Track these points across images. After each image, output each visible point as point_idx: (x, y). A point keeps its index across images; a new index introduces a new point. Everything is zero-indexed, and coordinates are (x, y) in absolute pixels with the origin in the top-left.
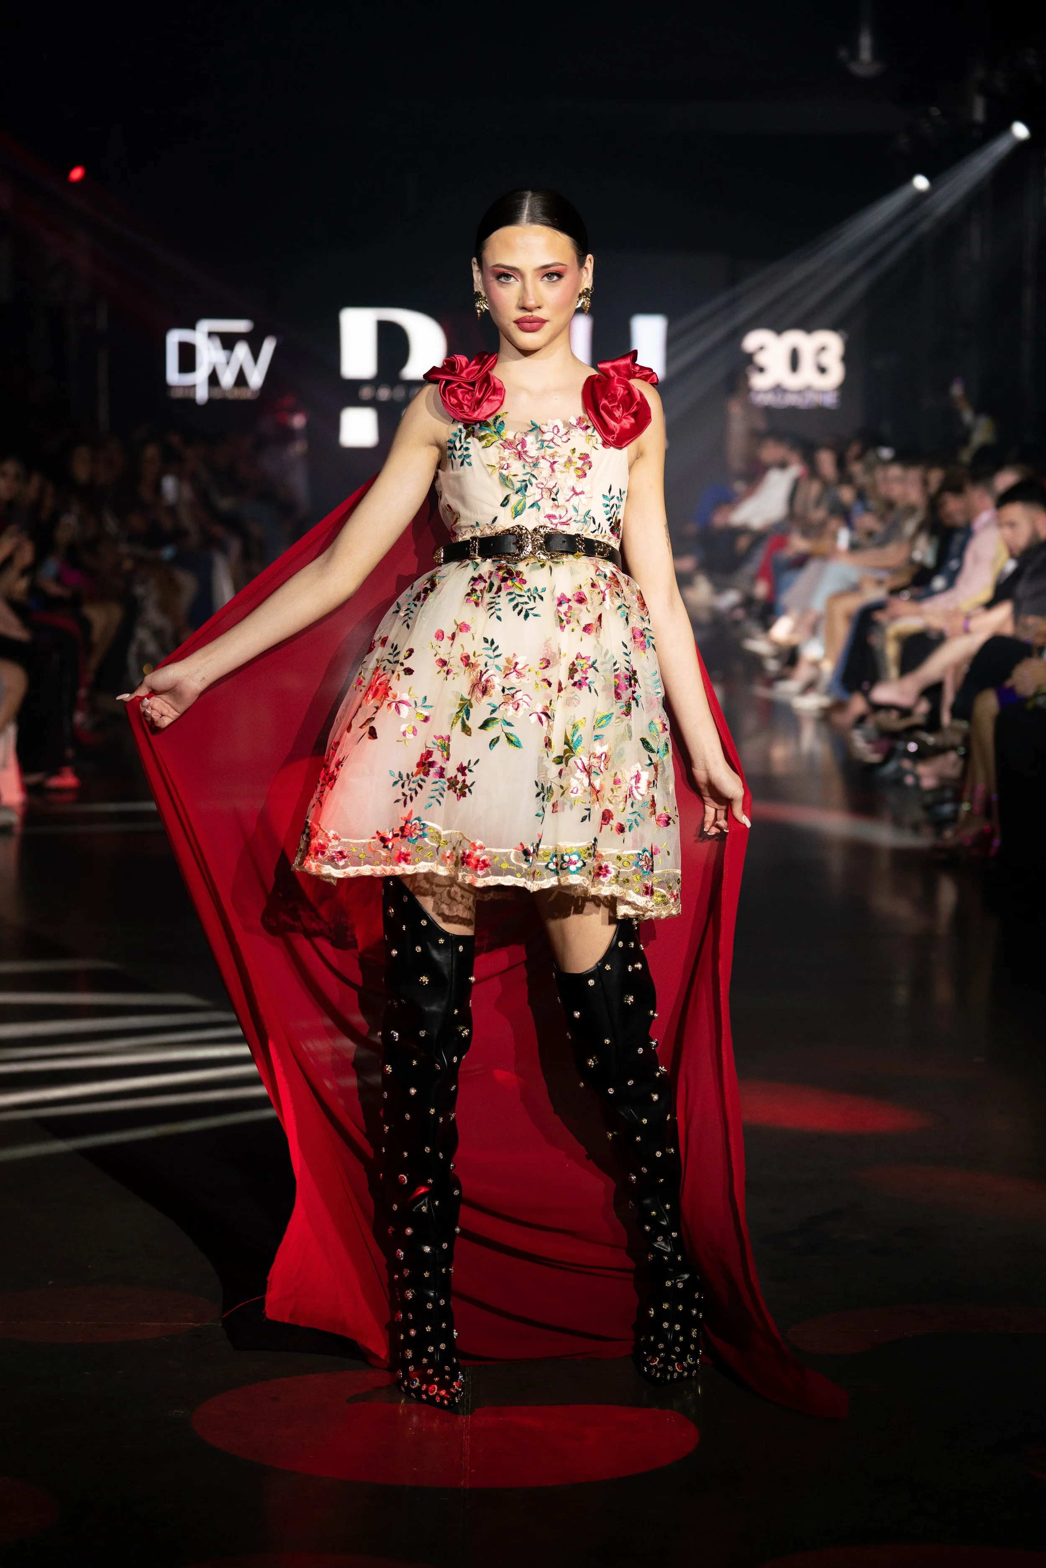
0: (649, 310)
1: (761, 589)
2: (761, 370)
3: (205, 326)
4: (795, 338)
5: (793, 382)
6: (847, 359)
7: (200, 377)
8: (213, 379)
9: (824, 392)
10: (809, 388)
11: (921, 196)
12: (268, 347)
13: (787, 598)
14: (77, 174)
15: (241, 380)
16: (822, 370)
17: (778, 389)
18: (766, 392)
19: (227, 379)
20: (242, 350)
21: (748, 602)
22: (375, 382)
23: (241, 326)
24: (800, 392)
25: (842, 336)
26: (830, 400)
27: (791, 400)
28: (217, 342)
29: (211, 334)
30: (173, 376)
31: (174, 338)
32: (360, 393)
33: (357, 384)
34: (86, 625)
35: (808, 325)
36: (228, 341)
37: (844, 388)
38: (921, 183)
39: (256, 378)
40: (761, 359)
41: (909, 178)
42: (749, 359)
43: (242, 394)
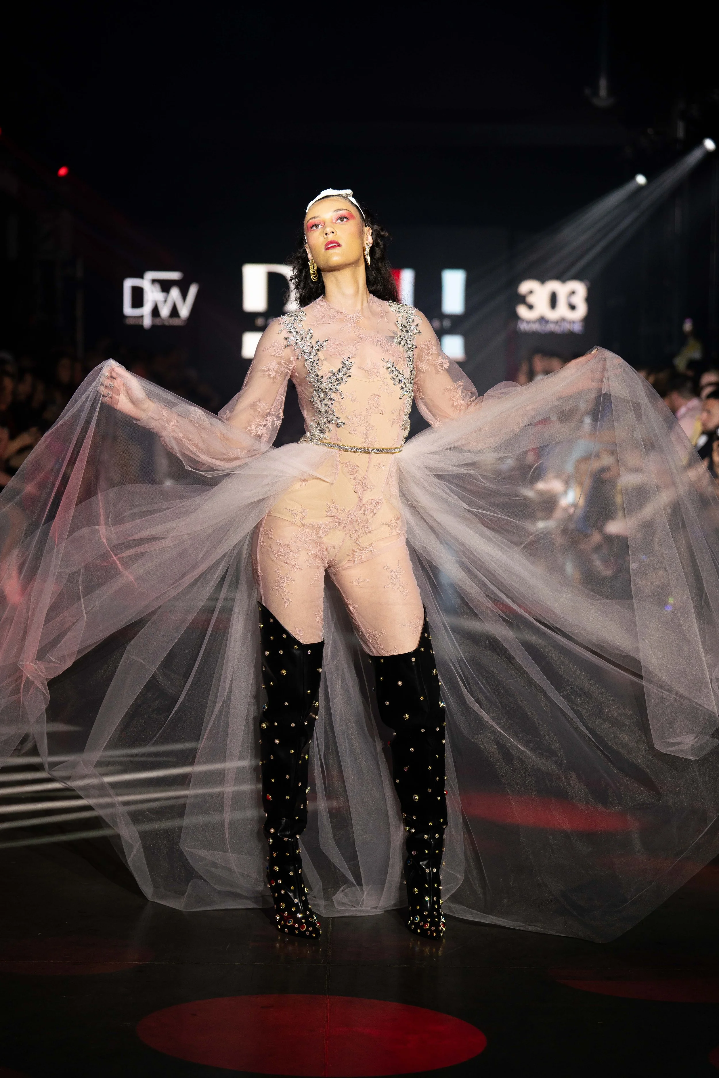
0: (454, 266)
2: (530, 307)
3: (150, 275)
4: (553, 285)
5: (552, 315)
6: (589, 300)
7: (146, 310)
8: (155, 312)
9: (574, 322)
10: (563, 320)
11: (641, 188)
12: (193, 290)
14: (63, 171)
15: (174, 312)
16: (572, 307)
17: (542, 320)
18: (532, 322)
19: (165, 312)
20: (175, 293)
22: (265, 314)
23: (175, 275)
24: (556, 322)
25: (586, 284)
26: (577, 328)
27: (551, 327)
28: (158, 287)
29: (154, 281)
30: (128, 310)
31: (129, 284)
32: (255, 322)
33: (254, 315)
35: (562, 277)
36: (165, 286)
37: (587, 320)
38: (641, 179)
39: (184, 311)
40: (531, 299)
41: (633, 177)
42: (522, 300)
43: (175, 322)
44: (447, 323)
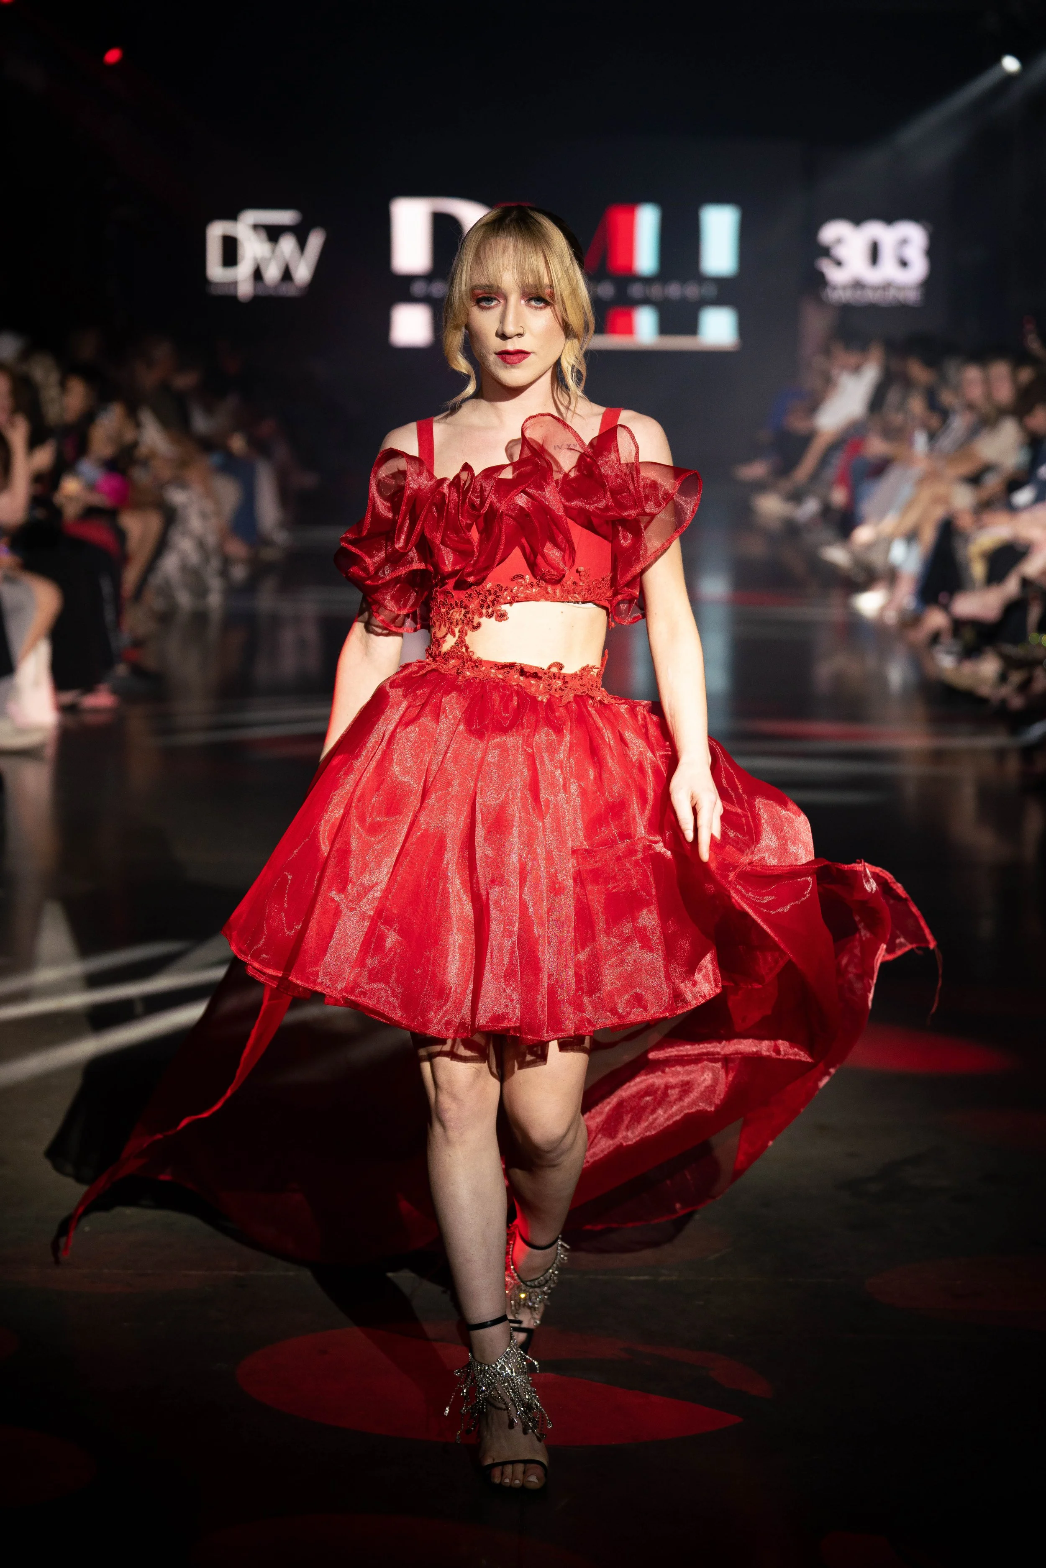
0: (720, 198)
1: (839, 496)
2: (839, 263)
3: (251, 217)
4: (875, 230)
5: (873, 276)
6: (932, 253)
7: (243, 272)
8: (258, 275)
9: (906, 288)
10: (889, 283)
11: (1010, 79)
12: (316, 241)
13: (867, 507)
14: (113, 56)
15: (287, 275)
16: (904, 264)
17: (858, 285)
18: (845, 288)
19: (272, 274)
20: (288, 244)
21: (826, 510)
22: (428, 278)
23: (285, 217)
25: (925, 228)
26: (913, 297)
27: (871, 296)
28: (263, 235)
29: (256, 227)
30: (215, 271)
31: (216, 231)
32: (411, 288)
33: (410, 279)
34: (121, 535)
35: (889, 218)
36: (273, 233)
37: (928, 285)
38: (1011, 64)
39: (303, 273)
40: (841, 252)
41: (998, 60)
42: (825, 252)
43: (289, 291)
44: (710, 291)
